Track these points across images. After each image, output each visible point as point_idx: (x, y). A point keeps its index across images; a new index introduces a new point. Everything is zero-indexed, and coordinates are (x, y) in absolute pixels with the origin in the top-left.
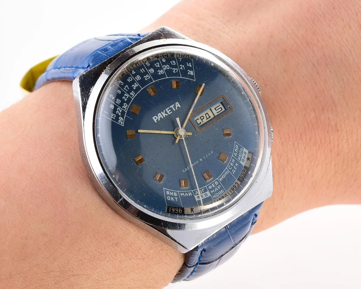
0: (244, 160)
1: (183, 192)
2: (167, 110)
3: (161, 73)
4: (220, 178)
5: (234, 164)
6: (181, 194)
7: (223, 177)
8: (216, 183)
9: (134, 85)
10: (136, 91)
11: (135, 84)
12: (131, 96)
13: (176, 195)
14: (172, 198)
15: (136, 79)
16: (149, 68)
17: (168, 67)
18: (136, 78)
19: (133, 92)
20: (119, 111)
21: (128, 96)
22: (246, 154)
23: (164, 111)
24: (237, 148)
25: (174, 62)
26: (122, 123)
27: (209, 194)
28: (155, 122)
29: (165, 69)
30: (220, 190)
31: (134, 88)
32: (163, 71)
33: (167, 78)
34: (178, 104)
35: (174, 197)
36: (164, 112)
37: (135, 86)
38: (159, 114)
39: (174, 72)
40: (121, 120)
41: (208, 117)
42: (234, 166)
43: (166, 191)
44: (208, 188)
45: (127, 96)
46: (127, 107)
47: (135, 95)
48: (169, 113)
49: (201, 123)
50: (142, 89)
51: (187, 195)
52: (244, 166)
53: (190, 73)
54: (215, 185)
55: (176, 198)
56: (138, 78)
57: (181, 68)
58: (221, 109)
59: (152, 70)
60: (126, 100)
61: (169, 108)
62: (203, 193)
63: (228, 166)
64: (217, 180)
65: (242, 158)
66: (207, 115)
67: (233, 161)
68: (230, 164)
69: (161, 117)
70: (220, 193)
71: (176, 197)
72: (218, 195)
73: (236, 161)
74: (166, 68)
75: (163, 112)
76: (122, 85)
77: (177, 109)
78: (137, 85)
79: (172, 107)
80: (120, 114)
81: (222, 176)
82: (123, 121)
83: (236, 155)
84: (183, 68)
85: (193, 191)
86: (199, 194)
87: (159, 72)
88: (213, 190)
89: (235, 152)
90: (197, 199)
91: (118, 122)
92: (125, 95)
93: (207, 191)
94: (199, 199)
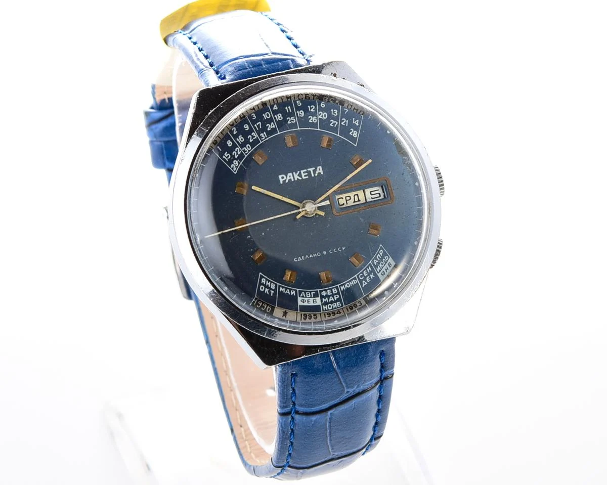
0: (384, 274)
1: (284, 287)
2: (302, 172)
3: (312, 120)
4: (342, 285)
5: (369, 274)
6: (281, 288)
7: (346, 286)
8: (335, 291)
9: (270, 124)
10: (269, 133)
12: (261, 137)
14: (267, 290)
15: (275, 118)
16: (298, 109)
18: (276, 116)
19: (265, 133)
20: (237, 152)
21: (256, 136)
22: (390, 267)
24: (381, 254)
25: (336, 112)
27: (318, 301)
28: (280, 182)
29: (320, 117)
30: (335, 302)
31: (269, 129)
32: (317, 118)
33: (319, 129)
34: (321, 169)
35: (270, 289)
37: (270, 127)
39: (331, 125)
40: (235, 165)
41: (356, 200)
42: (367, 276)
43: (262, 277)
44: (320, 293)
45: (254, 137)
47: (266, 138)
48: (304, 178)
49: (343, 204)
50: (279, 133)
51: (289, 292)
52: (381, 281)
53: (353, 133)
54: (332, 292)
55: (272, 292)
56: (279, 117)
57: (342, 123)
58: (378, 195)
59: (301, 113)
60: (251, 141)
62: (311, 297)
63: (359, 274)
64: (337, 288)
65: (383, 270)
66: (356, 196)
67: (368, 270)
68: (362, 273)
69: (291, 179)
70: (335, 305)
71: (272, 290)
72: (331, 308)
73: (373, 271)
74: (322, 116)
76: (253, 118)
77: (316, 175)
78: (274, 127)
80: (236, 157)
81: (345, 283)
82: (237, 167)
83: (375, 263)
84: (345, 123)
85: (298, 290)
86: (306, 297)
87: (310, 118)
88: (327, 298)
89: (376, 258)
90: (300, 303)
91: (230, 167)
92: (253, 134)
93: (318, 297)
94: (302, 304)
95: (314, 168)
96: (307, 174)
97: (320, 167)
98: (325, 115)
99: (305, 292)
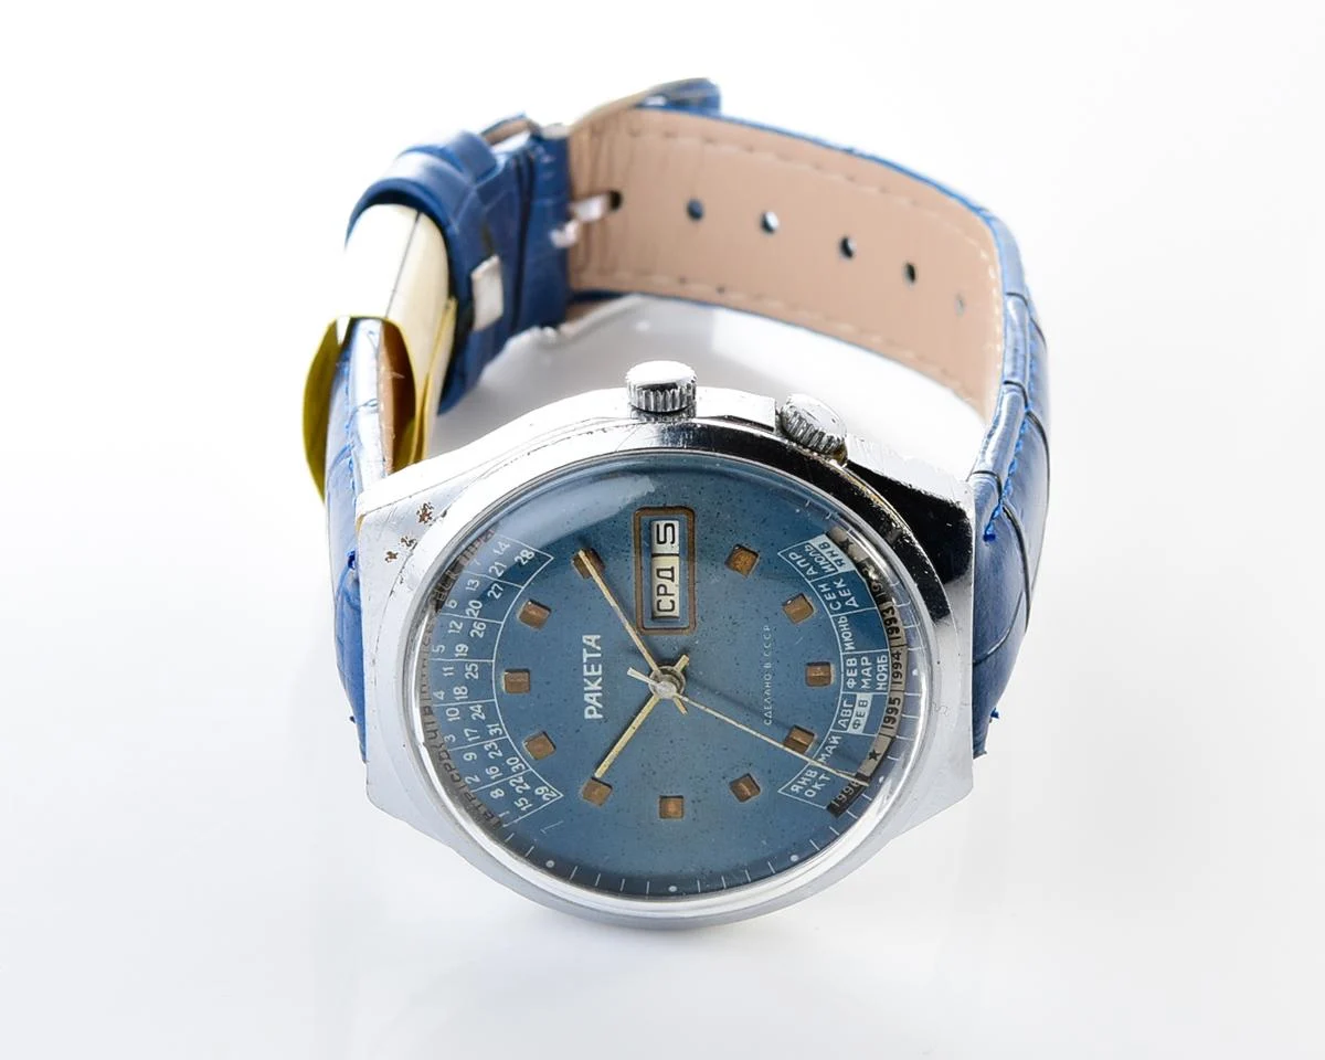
0: (840, 560)
1: (819, 753)
2: (586, 673)
3: (480, 632)
4: (844, 647)
5: (834, 590)
6: (820, 760)
7: (847, 639)
8: (852, 662)
9: (473, 712)
10: (492, 718)
11: (472, 708)
12: (497, 735)
13: (816, 773)
14: (816, 786)
15: (461, 700)
16: (450, 652)
17: (478, 605)
18: (458, 698)
19: (490, 726)
20: (518, 784)
21: (492, 743)
22: (829, 546)
23: (585, 680)
24: (798, 557)
25: (473, 582)
26: (555, 795)
27: (867, 697)
28: (600, 719)
29: (476, 615)
30: (875, 664)
31: (483, 717)
32: (479, 621)
33: (503, 622)
34: (589, 637)
35: (814, 781)
36: (589, 683)
37: (478, 713)
38: (587, 697)
39: (497, 597)
40: (545, 792)
41: (669, 574)
42: (837, 594)
43: (787, 790)
44: (851, 690)
45: (493, 746)
46: (521, 761)
47: (500, 727)
48: (600, 672)
49: (673, 602)
50: (495, 700)
51: (832, 747)
52: (854, 568)
53: (525, 559)
54: (853, 668)
55: (822, 777)
57: (500, 575)
58: (669, 529)
59: (461, 649)
60: (500, 754)
61: (585, 666)
62: (852, 709)
63: (829, 609)
64: (846, 657)
65: (832, 560)
66: (661, 574)
67: (825, 590)
68: (828, 602)
69: (597, 698)
70: (882, 668)
71: (819, 776)
72: (886, 675)
73: (830, 582)
74: (476, 610)
75: (587, 685)
76: (454, 739)
77: (599, 648)
78: (479, 707)
79: (588, 659)
80: (528, 787)
81: (841, 639)
82: (550, 789)
83: (814, 573)
84: (500, 568)
85: (831, 730)
86: (850, 718)
87: (475, 634)
88: (864, 680)
89: (804, 570)
90: (859, 731)
91: (546, 802)
92: (486, 747)
93: (855, 696)
94: (862, 728)
95: (585, 650)
96: (593, 666)
97: (584, 637)
98: (474, 604)
99: (839, 718)
